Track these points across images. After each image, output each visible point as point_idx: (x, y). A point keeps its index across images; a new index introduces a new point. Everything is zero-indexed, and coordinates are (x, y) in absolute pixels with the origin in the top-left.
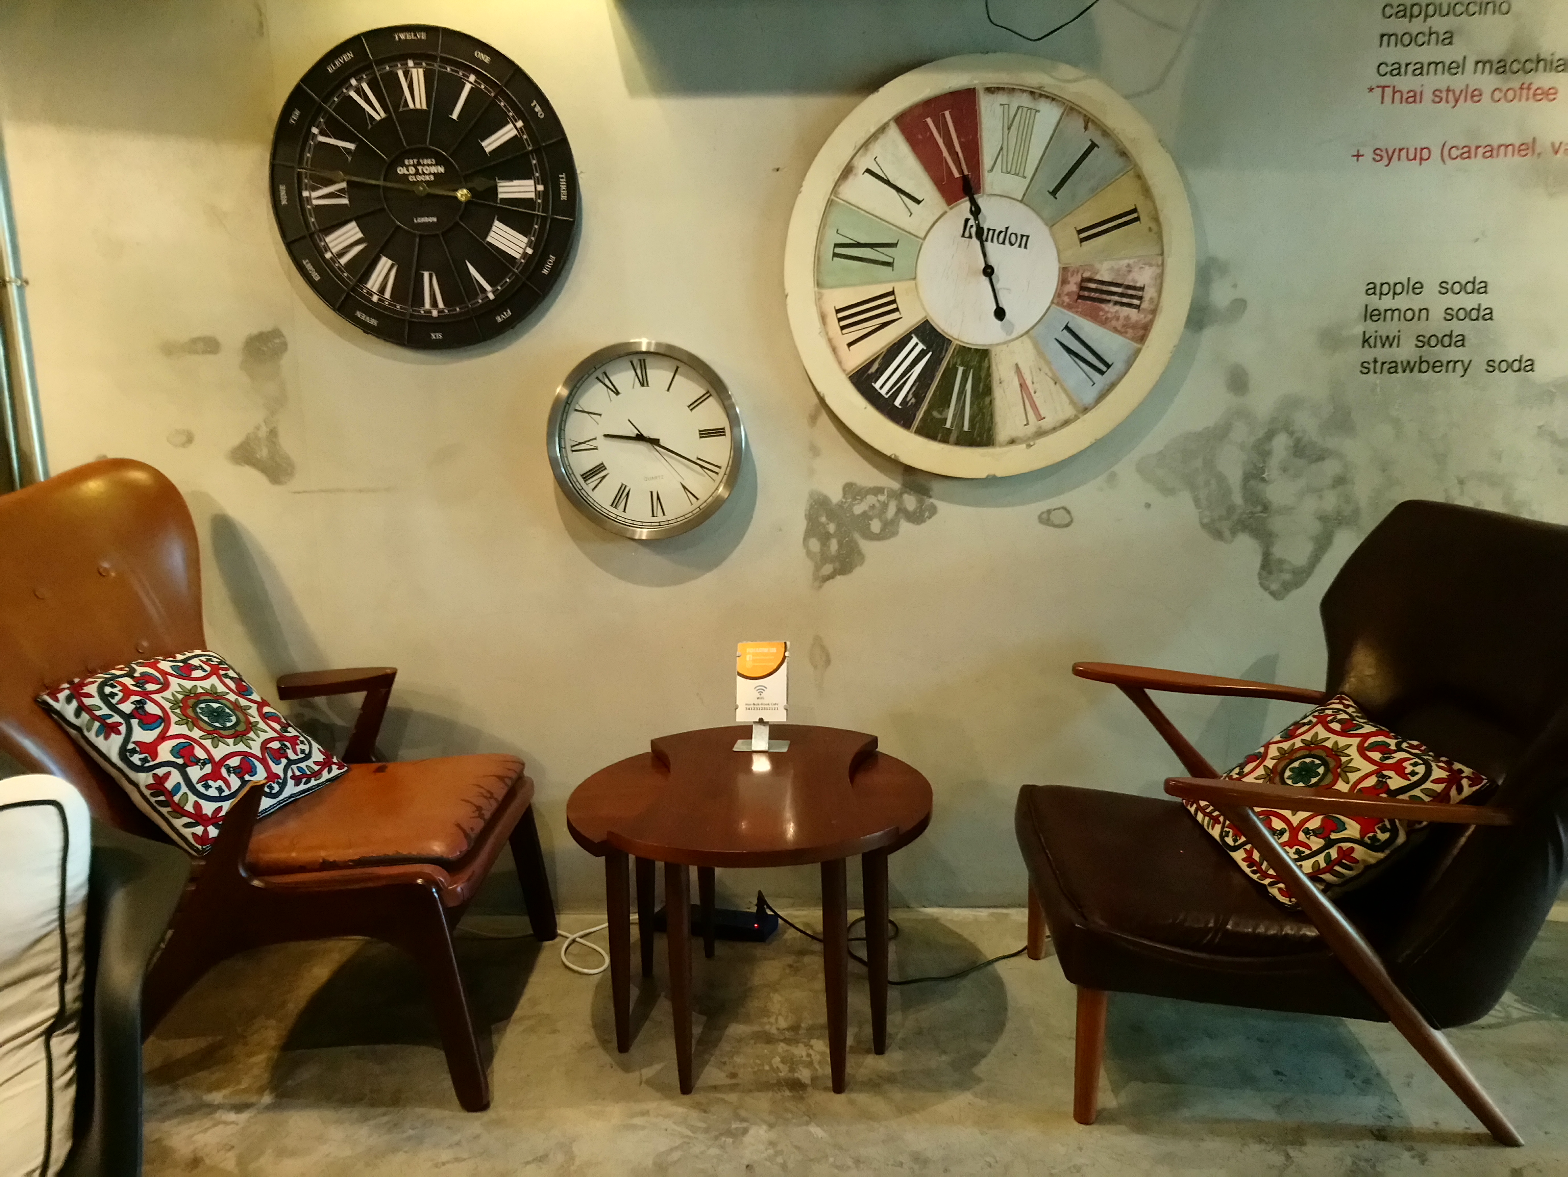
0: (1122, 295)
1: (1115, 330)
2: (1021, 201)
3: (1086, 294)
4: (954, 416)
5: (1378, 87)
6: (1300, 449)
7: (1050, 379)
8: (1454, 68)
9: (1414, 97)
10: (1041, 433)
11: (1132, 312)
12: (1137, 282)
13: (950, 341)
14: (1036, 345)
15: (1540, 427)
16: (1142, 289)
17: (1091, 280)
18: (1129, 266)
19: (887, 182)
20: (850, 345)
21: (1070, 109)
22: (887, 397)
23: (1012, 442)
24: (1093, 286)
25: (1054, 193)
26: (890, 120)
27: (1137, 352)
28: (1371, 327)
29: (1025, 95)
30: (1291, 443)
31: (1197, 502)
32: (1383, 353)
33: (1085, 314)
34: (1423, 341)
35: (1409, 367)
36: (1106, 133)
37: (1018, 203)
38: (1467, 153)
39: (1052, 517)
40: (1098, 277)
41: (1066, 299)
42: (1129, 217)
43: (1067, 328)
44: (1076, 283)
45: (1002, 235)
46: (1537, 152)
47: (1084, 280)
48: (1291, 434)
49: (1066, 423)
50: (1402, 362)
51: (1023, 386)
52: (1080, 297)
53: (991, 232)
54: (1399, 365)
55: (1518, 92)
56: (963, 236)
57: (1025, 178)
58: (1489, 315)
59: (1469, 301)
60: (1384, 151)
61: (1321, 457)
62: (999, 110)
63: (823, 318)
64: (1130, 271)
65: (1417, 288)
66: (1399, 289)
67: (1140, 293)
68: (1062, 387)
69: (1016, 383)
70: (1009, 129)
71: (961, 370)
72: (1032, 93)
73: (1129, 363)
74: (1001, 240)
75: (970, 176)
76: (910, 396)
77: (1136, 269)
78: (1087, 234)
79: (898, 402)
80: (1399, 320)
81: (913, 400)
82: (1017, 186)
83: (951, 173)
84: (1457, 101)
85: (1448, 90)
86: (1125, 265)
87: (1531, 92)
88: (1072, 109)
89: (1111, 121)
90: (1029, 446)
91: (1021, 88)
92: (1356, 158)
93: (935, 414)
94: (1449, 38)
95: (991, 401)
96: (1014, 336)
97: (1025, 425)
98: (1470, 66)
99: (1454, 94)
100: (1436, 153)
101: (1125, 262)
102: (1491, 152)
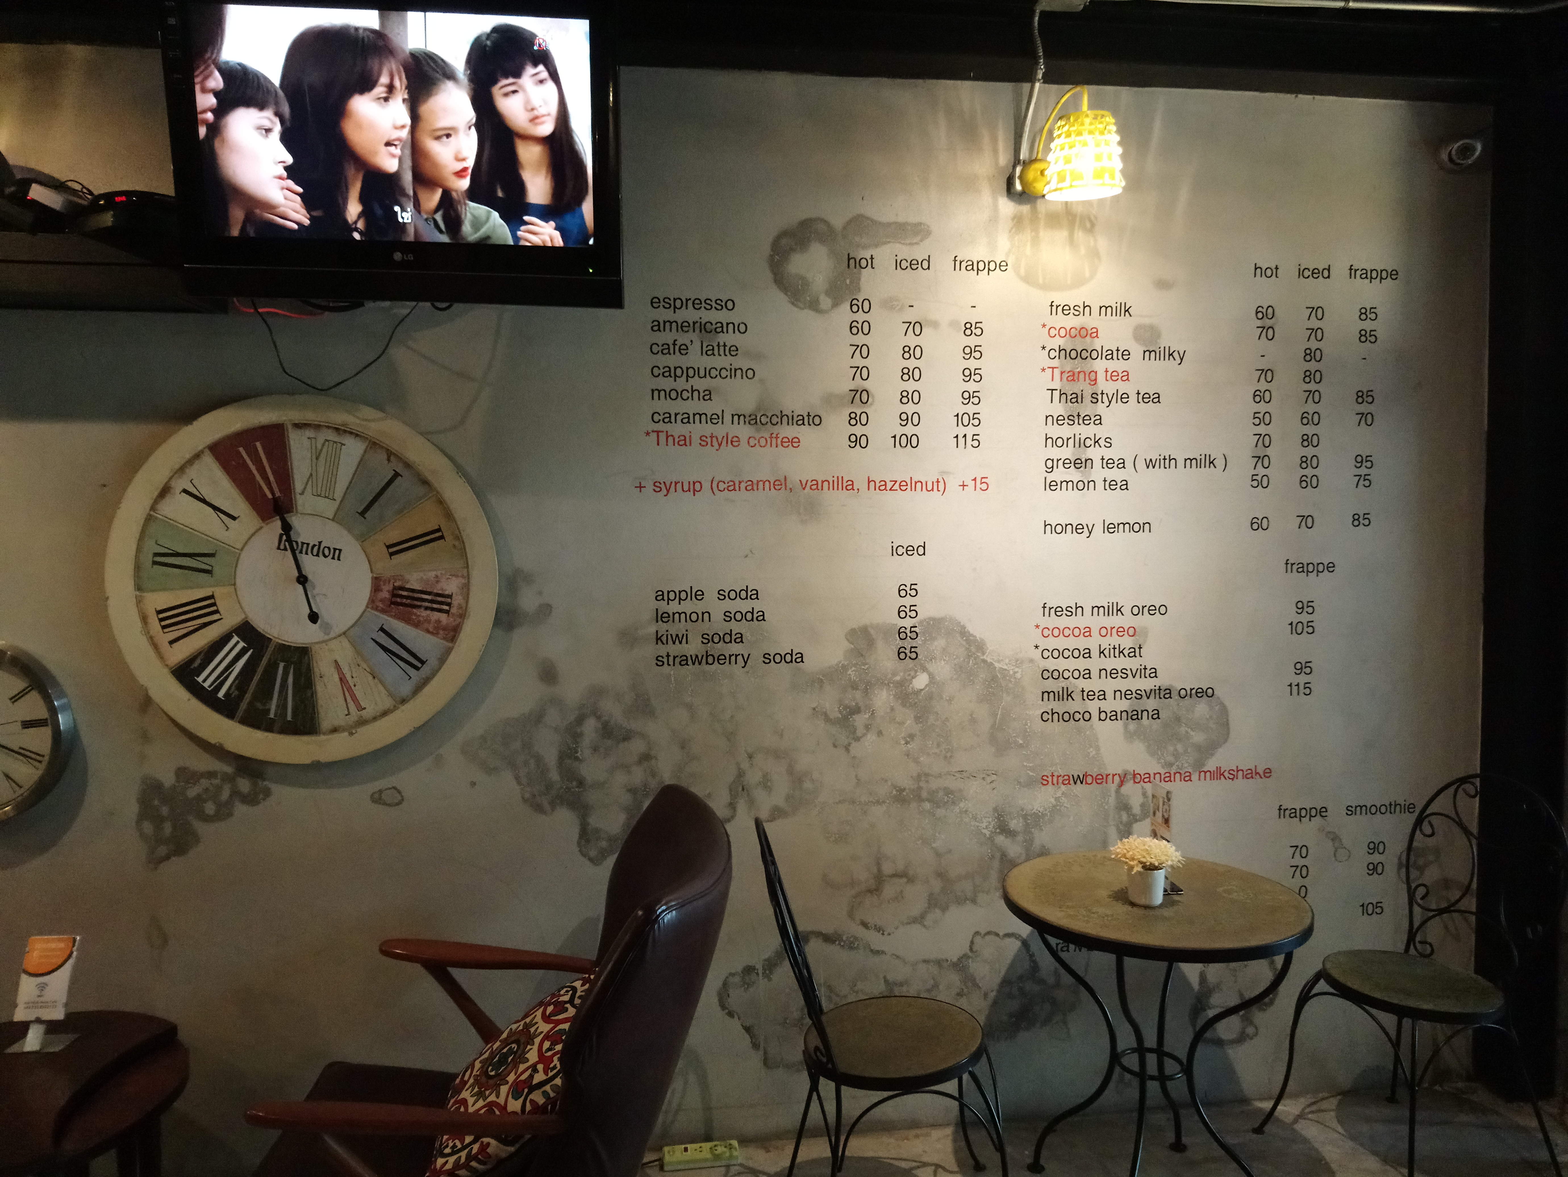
0: (432, 601)
1: (428, 631)
2: (333, 520)
3: (399, 600)
4: (278, 706)
5: (653, 431)
6: (607, 731)
7: (369, 674)
8: (716, 419)
9: (684, 441)
10: (362, 722)
11: (443, 617)
12: (445, 590)
13: (270, 640)
14: (353, 644)
15: (814, 709)
16: (450, 596)
17: (402, 588)
18: (437, 576)
19: (204, 501)
20: (171, 642)
21: (374, 445)
22: (210, 689)
23: (335, 730)
24: (405, 593)
25: (363, 514)
26: (204, 448)
27: (449, 651)
28: (663, 627)
29: (330, 431)
30: (600, 726)
31: (517, 778)
32: (675, 649)
33: (397, 617)
34: (707, 639)
35: (697, 660)
36: (408, 465)
37: (330, 522)
38: (733, 487)
39: (383, 796)
40: (408, 586)
41: (381, 605)
42: (434, 536)
43: (382, 629)
44: (388, 591)
45: (316, 549)
46: (788, 488)
47: (395, 588)
48: (599, 718)
49: (385, 714)
50: (691, 656)
51: (343, 679)
52: (392, 603)
53: (305, 546)
54: (689, 658)
55: (769, 440)
56: (279, 548)
57: (335, 500)
58: (762, 617)
59: (745, 606)
60: (663, 484)
61: (627, 737)
62: (307, 443)
63: (144, 619)
64: (437, 582)
65: (699, 595)
66: (683, 596)
67: (449, 600)
68: (381, 682)
69: (336, 678)
70: (317, 459)
71: (282, 665)
72: (337, 429)
73: (442, 660)
74: (315, 552)
75: (282, 498)
76: (233, 688)
77: (443, 580)
78: (395, 549)
79: (221, 694)
80: (686, 621)
81: (236, 693)
82: (329, 508)
83: (265, 495)
84: (720, 445)
85: (712, 437)
86: (434, 576)
87: (779, 440)
88: (375, 444)
89: (412, 456)
90: (351, 734)
91: (327, 424)
92: (639, 489)
93: (259, 705)
94: (707, 395)
95: (312, 694)
96: (332, 635)
97: (346, 715)
98: (728, 418)
99: (717, 439)
100: (706, 485)
101: (433, 574)
102: (752, 486)
